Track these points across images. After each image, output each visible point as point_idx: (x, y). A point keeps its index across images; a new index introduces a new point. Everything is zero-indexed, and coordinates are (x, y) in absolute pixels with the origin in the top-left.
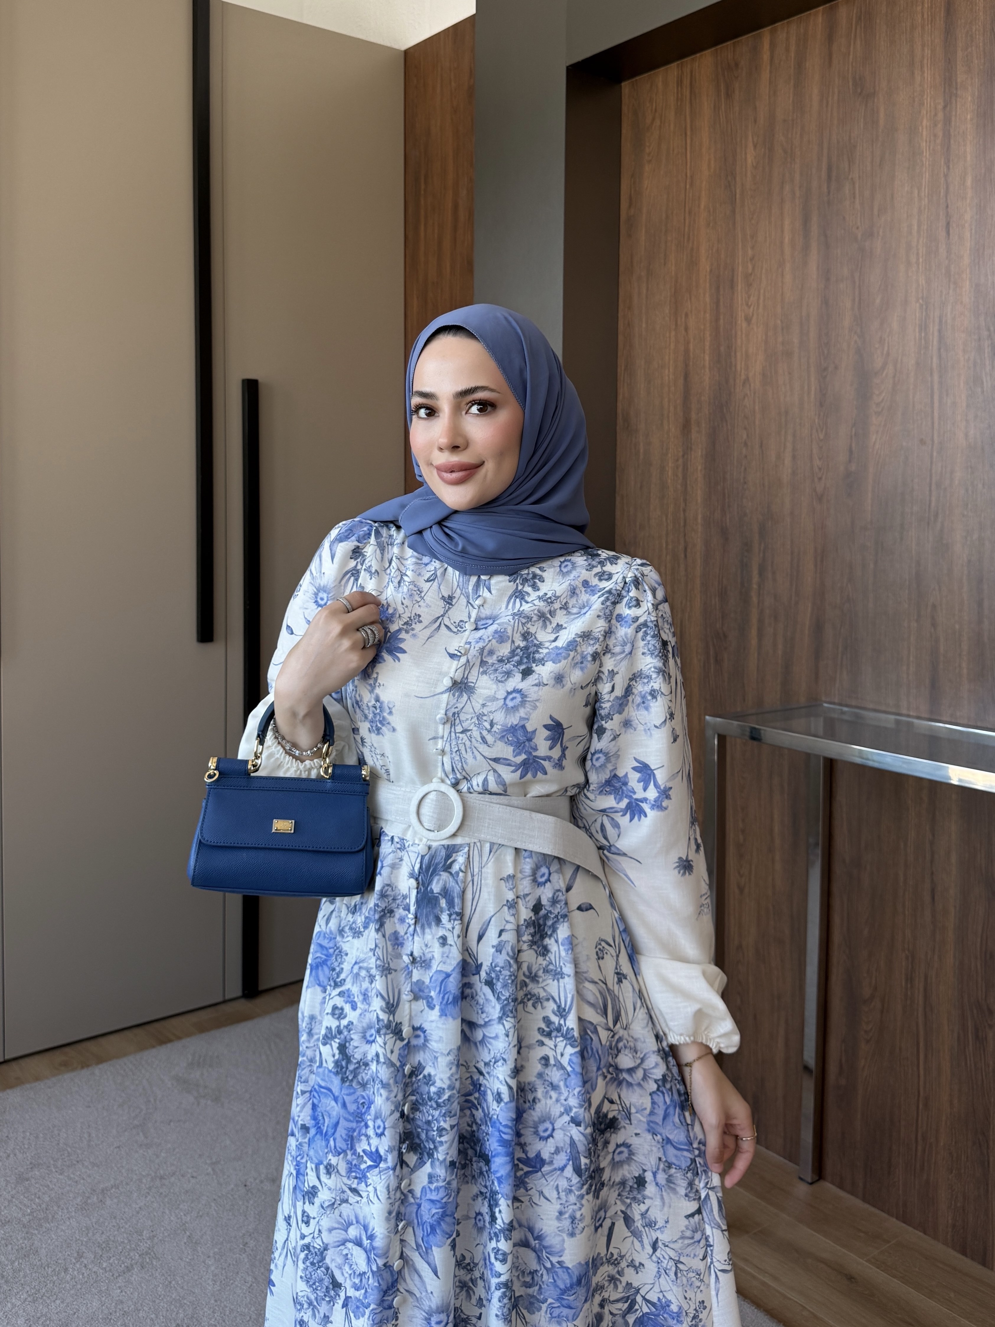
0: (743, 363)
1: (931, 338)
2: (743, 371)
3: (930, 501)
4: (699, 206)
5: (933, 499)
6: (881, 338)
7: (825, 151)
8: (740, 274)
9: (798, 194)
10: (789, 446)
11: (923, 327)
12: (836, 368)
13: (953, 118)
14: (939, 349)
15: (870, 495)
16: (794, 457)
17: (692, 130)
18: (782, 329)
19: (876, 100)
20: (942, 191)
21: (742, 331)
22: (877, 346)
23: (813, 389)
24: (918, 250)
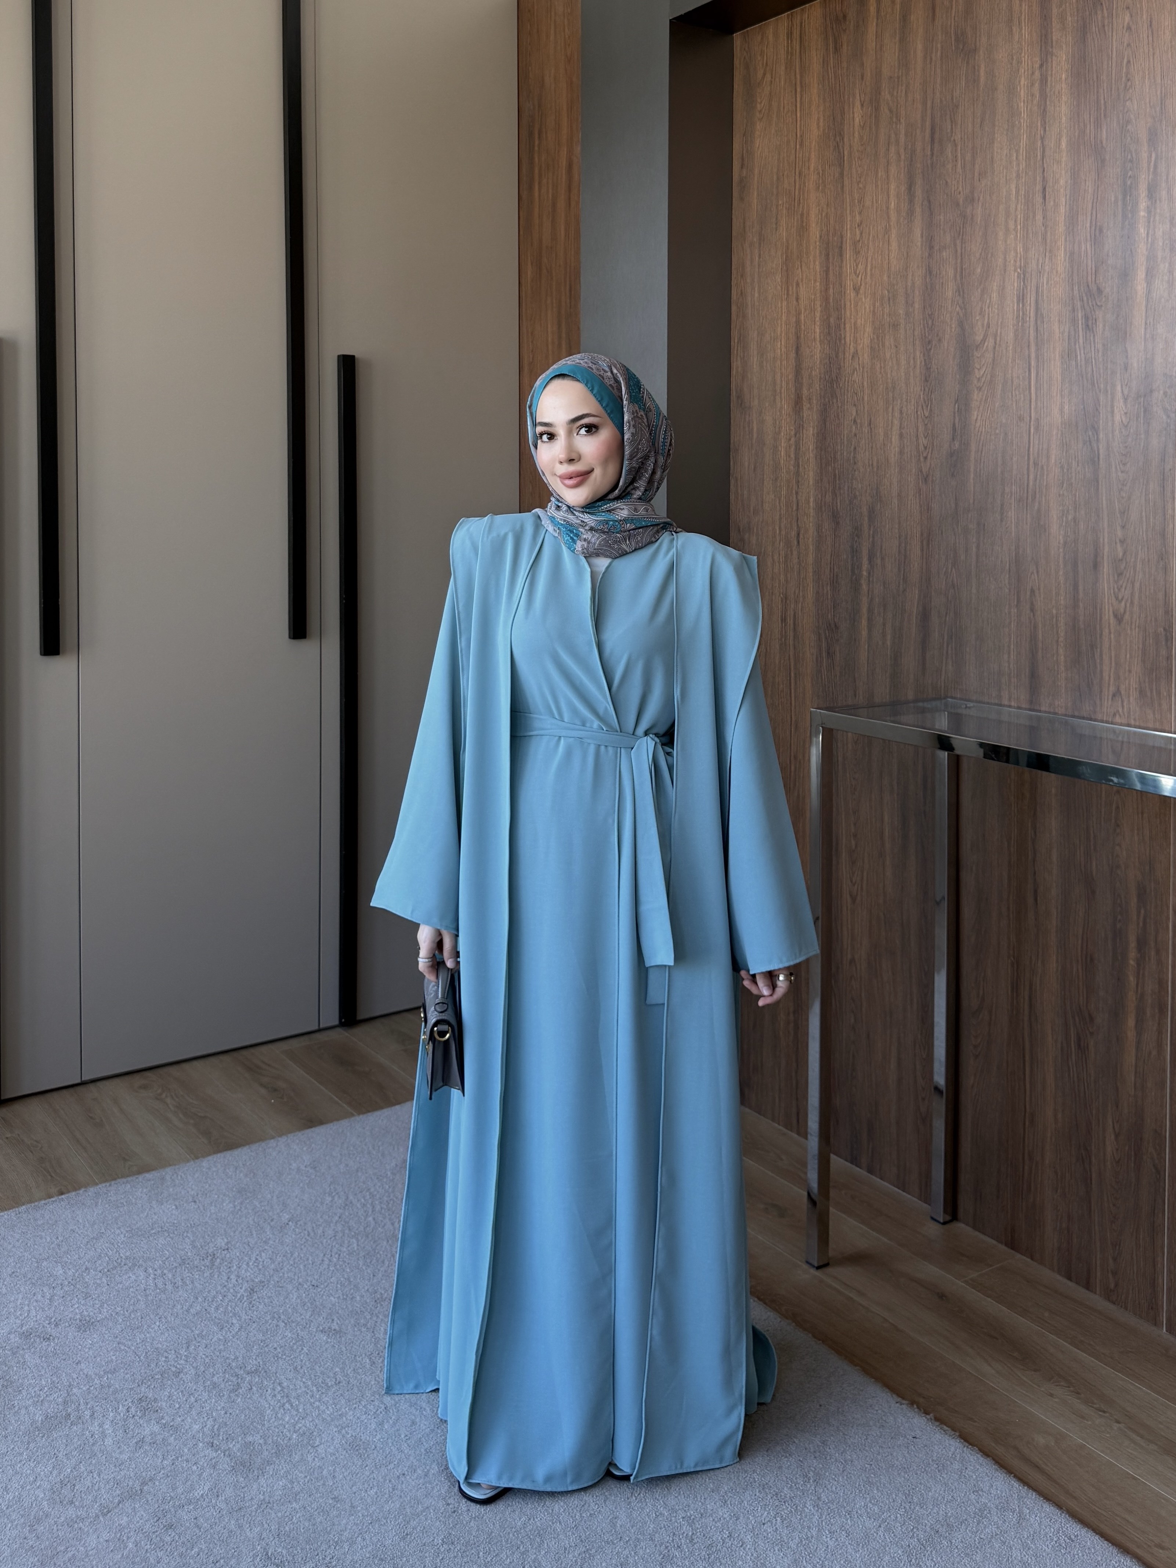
0: (852, 335)
1: (1028, 308)
2: (852, 344)
3: (1028, 480)
4: (809, 168)
5: (1031, 477)
6: (982, 308)
7: (929, 112)
8: (848, 240)
9: (903, 157)
10: (896, 422)
11: (1021, 298)
12: (940, 340)
13: (1049, 79)
14: (1036, 320)
15: (972, 476)
16: (901, 436)
17: (802, 86)
18: (889, 300)
19: (977, 58)
20: (1039, 154)
21: (850, 301)
22: (978, 318)
23: (918, 363)
24: (1016, 216)
